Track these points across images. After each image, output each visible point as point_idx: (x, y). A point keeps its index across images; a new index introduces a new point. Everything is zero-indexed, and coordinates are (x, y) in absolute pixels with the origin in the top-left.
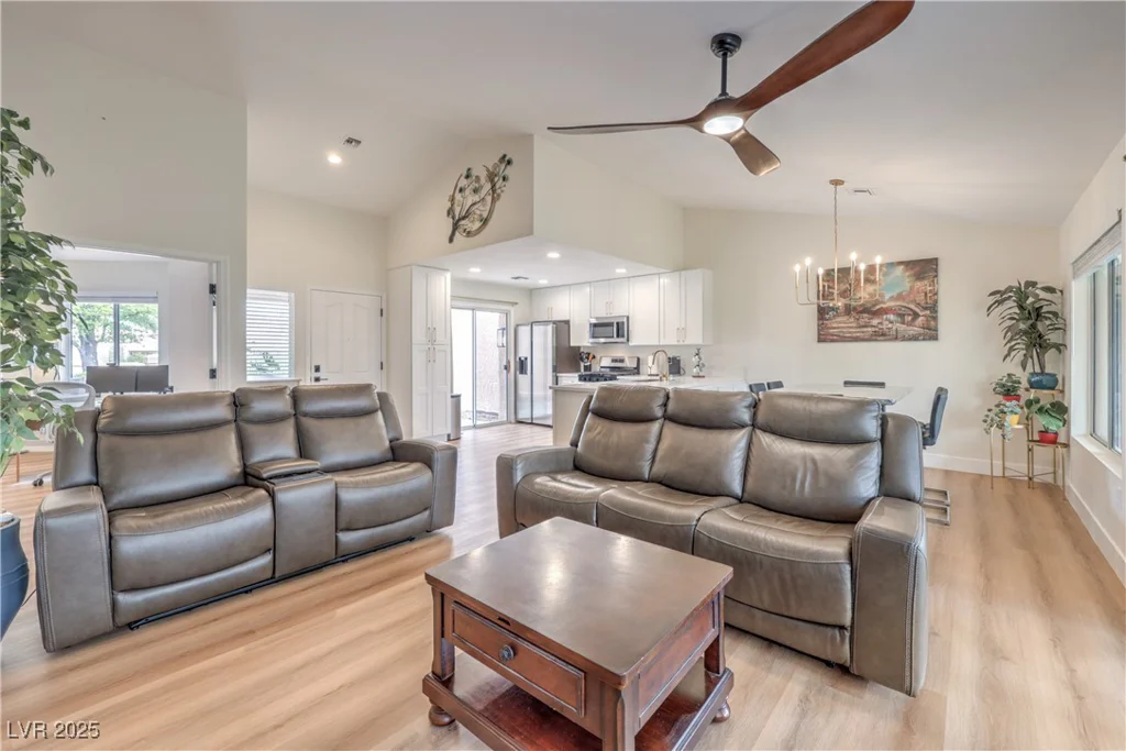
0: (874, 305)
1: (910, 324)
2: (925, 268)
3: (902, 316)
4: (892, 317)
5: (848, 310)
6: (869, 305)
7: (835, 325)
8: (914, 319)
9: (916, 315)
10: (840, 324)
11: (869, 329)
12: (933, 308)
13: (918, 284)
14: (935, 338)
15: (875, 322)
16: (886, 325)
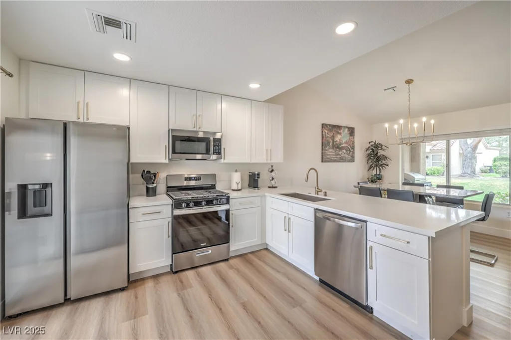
0: (340, 145)
1: (349, 155)
2: (352, 131)
3: (347, 151)
4: (344, 151)
5: (333, 146)
6: (339, 145)
7: (329, 153)
8: (350, 152)
9: (350, 151)
10: (330, 152)
11: (338, 156)
12: (353, 148)
13: (351, 138)
14: (354, 161)
15: (340, 153)
16: (343, 155)
